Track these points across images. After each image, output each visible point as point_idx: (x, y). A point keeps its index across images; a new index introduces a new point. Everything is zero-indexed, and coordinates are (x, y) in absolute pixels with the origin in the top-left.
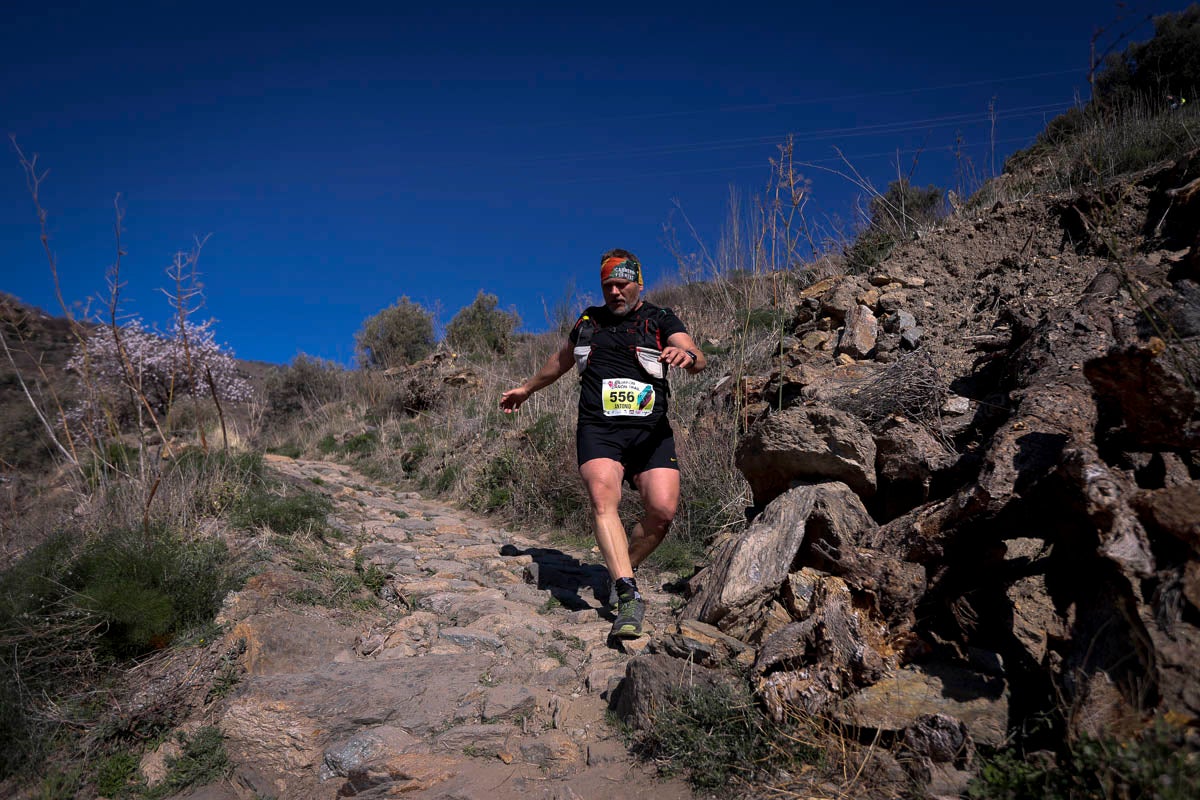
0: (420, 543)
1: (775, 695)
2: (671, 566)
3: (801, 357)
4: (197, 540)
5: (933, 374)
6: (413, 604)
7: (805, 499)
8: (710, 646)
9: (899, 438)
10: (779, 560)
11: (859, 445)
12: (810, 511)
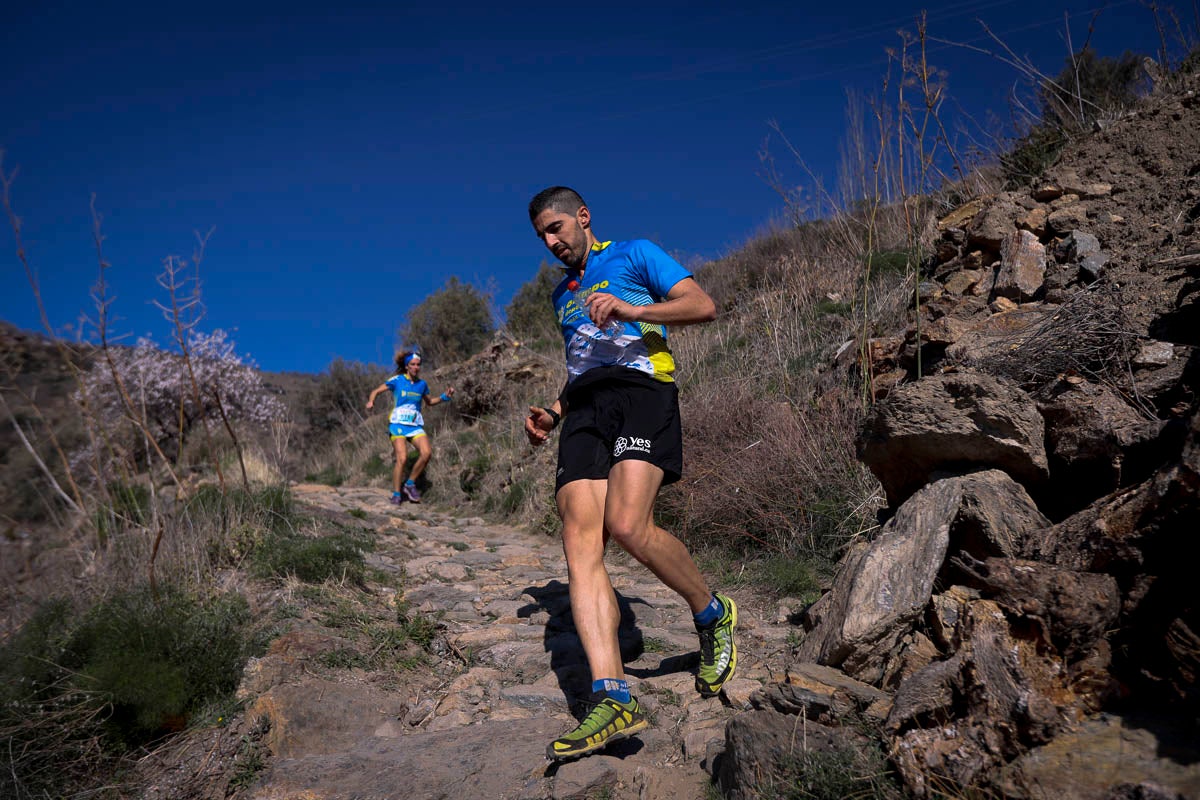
0: (484, 580)
1: (912, 761)
2: (793, 590)
3: (942, 308)
4: (214, 598)
5: (1117, 315)
6: (471, 659)
7: (949, 496)
8: (828, 697)
9: (1075, 405)
10: (918, 579)
11: (1019, 421)
12: (956, 511)
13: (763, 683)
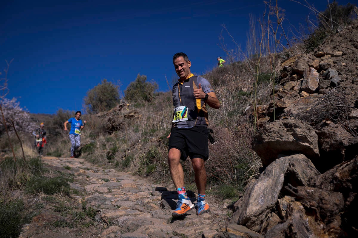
0: (115, 193)
2: (229, 197)
3: (283, 95)
5: (343, 99)
6: (110, 223)
7: (284, 163)
8: (241, 236)
9: (328, 131)
10: (273, 193)
11: (309, 136)
12: (287, 169)
13: (218, 231)
